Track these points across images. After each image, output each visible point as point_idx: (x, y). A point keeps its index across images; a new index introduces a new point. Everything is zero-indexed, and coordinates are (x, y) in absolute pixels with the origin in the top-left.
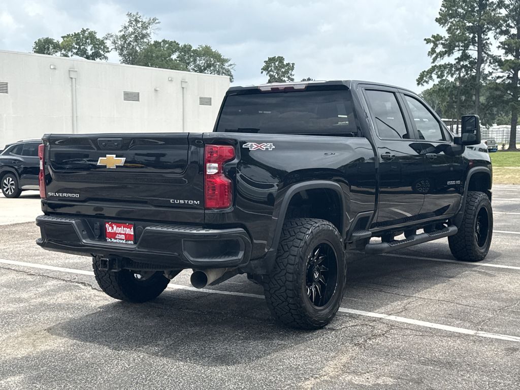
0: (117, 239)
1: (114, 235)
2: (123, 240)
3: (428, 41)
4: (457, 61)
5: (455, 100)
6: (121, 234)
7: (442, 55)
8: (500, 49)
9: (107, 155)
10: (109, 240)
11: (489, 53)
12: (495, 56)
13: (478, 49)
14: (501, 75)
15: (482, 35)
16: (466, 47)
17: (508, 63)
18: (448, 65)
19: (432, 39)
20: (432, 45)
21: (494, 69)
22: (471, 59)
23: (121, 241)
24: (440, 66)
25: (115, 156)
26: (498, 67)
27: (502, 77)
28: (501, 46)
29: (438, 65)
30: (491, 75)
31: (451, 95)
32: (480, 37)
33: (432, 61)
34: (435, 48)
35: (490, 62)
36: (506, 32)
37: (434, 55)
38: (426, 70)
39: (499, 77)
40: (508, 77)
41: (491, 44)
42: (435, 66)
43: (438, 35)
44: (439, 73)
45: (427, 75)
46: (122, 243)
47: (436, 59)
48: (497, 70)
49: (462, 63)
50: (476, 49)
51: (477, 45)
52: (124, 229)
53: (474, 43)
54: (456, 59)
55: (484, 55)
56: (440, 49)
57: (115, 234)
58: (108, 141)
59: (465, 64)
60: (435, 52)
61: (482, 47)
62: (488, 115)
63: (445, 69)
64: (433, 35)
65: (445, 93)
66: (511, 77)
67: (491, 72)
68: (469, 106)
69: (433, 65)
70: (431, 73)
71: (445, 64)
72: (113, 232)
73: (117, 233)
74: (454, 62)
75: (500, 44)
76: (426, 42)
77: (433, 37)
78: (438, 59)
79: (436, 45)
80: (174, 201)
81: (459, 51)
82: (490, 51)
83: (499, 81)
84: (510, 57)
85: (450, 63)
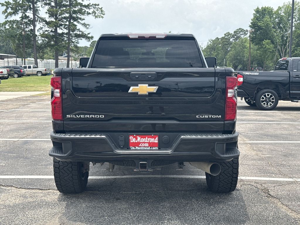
0: (140, 147)
1: (137, 144)
2: (148, 147)
3: (3, 5)
4: (21, 19)
5: (22, 43)
6: (145, 143)
7: (10, 14)
8: (47, 14)
9: (139, 85)
10: (133, 148)
11: (39, 16)
12: (42, 18)
13: (33, 12)
14: (48, 29)
15: (35, 4)
16: (26, 10)
17: (53, 23)
18: (16, 21)
19: (5, 4)
20: (5, 7)
21: (44, 26)
22: (29, 19)
23: (146, 148)
24: (10, 21)
25: (147, 85)
26: (45, 25)
27: (48, 31)
28: (48, 12)
29: (9, 20)
30: (42, 29)
31: (19, 40)
32: (33, 6)
33: (5, 17)
34: (7, 10)
35: (39, 21)
36: (49, 4)
37: (6, 14)
38: (2, 23)
39: (46, 31)
40: (52, 31)
41: (40, 10)
42: (8, 21)
43: (8, 1)
44: (10, 25)
45: (3, 26)
46: (147, 150)
47: (8, 16)
48: (45, 26)
49: (24, 20)
50: (32, 12)
51: (32, 10)
52: (149, 139)
53: (30, 9)
54: (20, 18)
55: (36, 17)
56: (9, 10)
57: (139, 143)
58: (142, 74)
59: (26, 21)
60: (7, 12)
61: (35, 11)
62: (41, 53)
63: (14, 23)
64: (5, 2)
65: (15, 38)
66: (53, 31)
67: (42, 27)
68: (30, 47)
69: (6, 20)
70: (5, 25)
71: (14, 20)
72: (137, 142)
73: (141, 143)
74: (19, 19)
75: (47, 11)
76: (1, 5)
77: (6, 2)
78: (9, 17)
79: (7, 8)
80: (200, 117)
81: (21, 12)
82: (39, 14)
83: (46, 33)
84: (53, 19)
85: (17, 20)
